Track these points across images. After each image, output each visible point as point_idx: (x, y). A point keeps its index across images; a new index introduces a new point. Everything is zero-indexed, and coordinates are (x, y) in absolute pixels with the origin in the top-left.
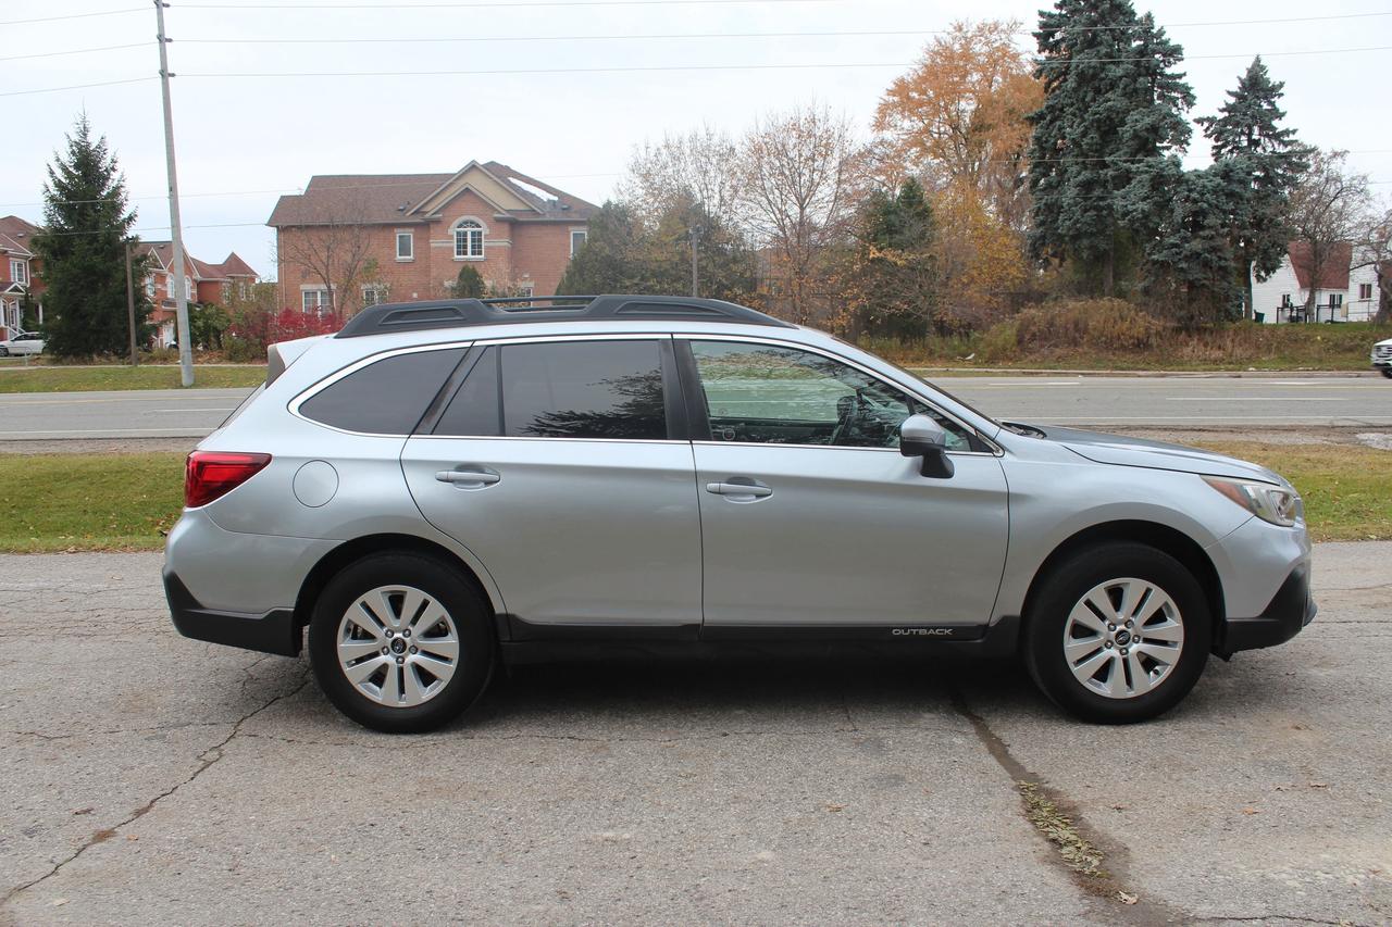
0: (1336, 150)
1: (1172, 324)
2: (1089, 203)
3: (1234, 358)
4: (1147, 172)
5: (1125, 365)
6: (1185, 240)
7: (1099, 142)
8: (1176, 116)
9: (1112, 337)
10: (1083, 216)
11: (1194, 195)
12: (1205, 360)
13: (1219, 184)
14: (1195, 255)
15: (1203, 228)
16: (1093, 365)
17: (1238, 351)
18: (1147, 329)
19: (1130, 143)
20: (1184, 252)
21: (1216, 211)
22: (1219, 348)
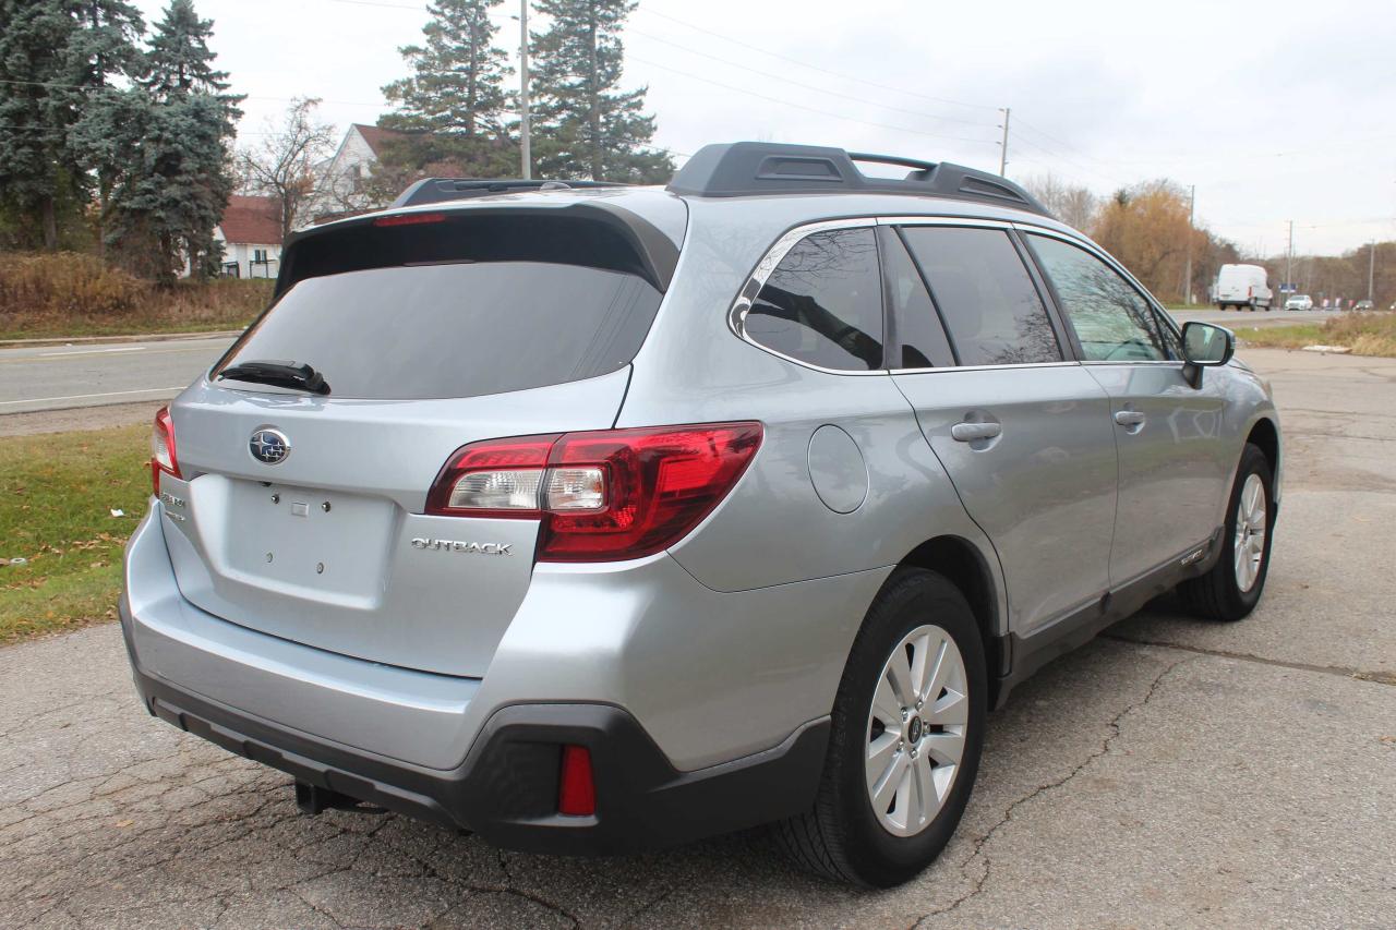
0: (310, 97)
1: (152, 282)
2: (21, 137)
3: (224, 316)
4: (109, 104)
5: (107, 330)
6: (160, 185)
7: (29, 64)
8: (128, 43)
9: (86, 299)
10: (15, 153)
11: (167, 135)
12: (195, 320)
13: (192, 125)
14: (173, 204)
15: (180, 173)
16: (69, 332)
17: (228, 309)
18: (126, 287)
19: (72, 69)
20: (160, 199)
21: (191, 154)
22: (207, 306)
